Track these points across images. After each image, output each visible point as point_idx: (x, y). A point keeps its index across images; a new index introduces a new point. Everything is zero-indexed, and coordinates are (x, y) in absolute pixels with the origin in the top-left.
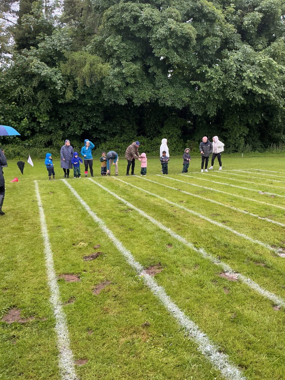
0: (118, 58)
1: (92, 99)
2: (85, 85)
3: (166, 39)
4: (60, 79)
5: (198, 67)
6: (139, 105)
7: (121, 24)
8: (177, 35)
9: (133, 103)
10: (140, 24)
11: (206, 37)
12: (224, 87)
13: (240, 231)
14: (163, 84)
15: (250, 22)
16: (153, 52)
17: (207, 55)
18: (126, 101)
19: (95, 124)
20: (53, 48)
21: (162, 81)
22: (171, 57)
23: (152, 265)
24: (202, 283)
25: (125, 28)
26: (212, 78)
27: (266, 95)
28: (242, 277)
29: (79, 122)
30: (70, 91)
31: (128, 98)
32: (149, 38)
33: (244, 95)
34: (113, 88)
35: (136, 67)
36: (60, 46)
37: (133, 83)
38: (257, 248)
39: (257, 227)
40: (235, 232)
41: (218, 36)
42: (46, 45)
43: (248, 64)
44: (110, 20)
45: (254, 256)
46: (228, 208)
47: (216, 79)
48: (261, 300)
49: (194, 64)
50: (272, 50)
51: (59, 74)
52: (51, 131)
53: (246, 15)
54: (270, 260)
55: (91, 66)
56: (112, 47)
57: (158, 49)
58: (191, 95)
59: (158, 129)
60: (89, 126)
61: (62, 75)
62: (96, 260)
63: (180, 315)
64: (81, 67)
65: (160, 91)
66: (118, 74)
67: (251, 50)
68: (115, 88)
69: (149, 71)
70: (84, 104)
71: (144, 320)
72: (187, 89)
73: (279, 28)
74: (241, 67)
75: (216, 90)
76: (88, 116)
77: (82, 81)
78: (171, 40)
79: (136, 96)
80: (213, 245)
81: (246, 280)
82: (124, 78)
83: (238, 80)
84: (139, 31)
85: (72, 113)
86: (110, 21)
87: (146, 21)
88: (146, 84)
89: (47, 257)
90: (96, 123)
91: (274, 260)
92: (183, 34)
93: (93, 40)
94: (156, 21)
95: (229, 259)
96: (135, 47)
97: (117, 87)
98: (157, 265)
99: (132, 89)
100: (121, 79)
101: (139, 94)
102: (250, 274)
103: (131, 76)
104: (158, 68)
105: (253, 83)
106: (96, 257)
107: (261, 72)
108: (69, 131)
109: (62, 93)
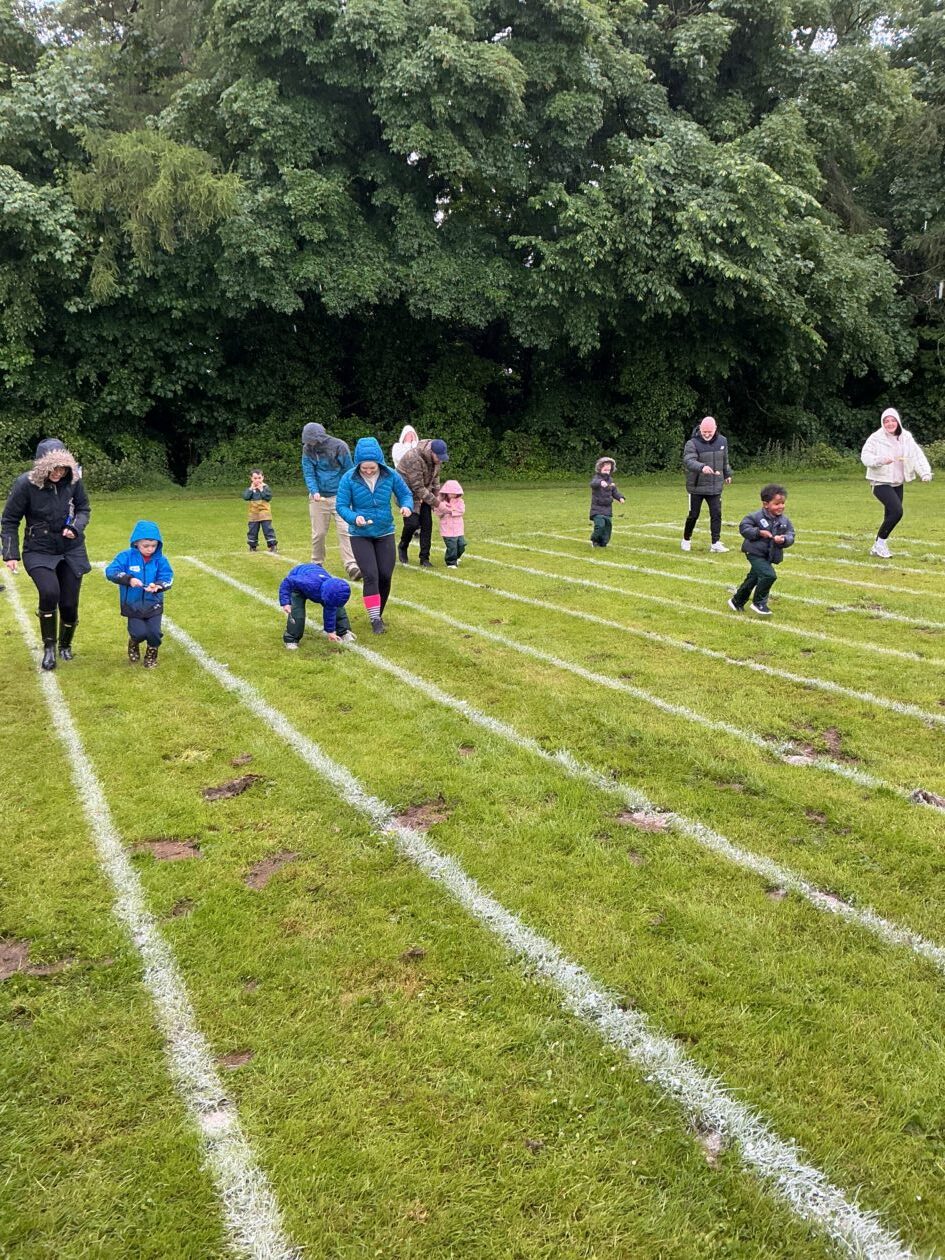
0: (267, 155)
1: (182, 291)
2: (157, 247)
3: (425, 94)
4: (69, 226)
5: (534, 190)
6: (342, 313)
7: (274, 39)
8: (460, 82)
9: (323, 308)
10: (337, 40)
11: (554, 91)
12: (619, 256)
13: (673, 701)
14: (420, 245)
15: (696, 46)
16: (385, 137)
17: (561, 153)
18: (300, 301)
19: (194, 378)
20: (42, 119)
21: (416, 236)
22: (445, 156)
23: (418, 802)
24: (566, 841)
25: (289, 52)
26: (580, 227)
27: (747, 285)
28: (680, 821)
29: (137, 370)
30: (108, 266)
31: (305, 288)
32: (371, 90)
33: (683, 283)
34: (253, 258)
35: (328, 186)
36: (65, 111)
37: (320, 241)
38: (720, 743)
39: (721, 686)
40: (659, 702)
41: (595, 91)
42: (16, 107)
43: (691, 183)
44: (235, 26)
45: (713, 764)
46: (637, 636)
47: (593, 228)
48: (733, 876)
49: (521, 183)
50: (766, 140)
51: (64, 207)
52: (42, 402)
53: (684, 22)
54: (760, 773)
55: (176, 183)
56: (246, 118)
57: (401, 126)
58: (512, 280)
59: (410, 395)
60: (174, 383)
61: (75, 211)
62: (244, 798)
63: (510, 926)
64: (141, 187)
65: (411, 267)
66: (269, 209)
67: (699, 136)
68: (262, 255)
69: (373, 201)
70: (154, 311)
71: (405, 943)
72: (498, 262)
73: (785, 70)
74: (670, 191)
75: (592, 266)
76: (169, 350)
77: (146, 235)
78: (441, 99)
79: (332, 285)
80: (594, 741)
81: (693, 829)
82: (292, 224)
83: (661, 234)
84: (336, 64)
85: (115, 341)
86: (235, 31)
87: (357, 34)
88: (362, 244)
89: (84, 797)
90: (198, 374)
91: (772, 773)
92: (479, 77)
93: (180, 93)
94: (392, 34)
95: (643, 775)
96: (322, 120)
97: (267, 253)
98: (433, 803)
99: (318, 261)
100: (281, 228)
101: (342, 276)
102: (703, 812)
103: (313, 218)
104: (402, 193)
105: (709, 246)
106: (244, 789)
107: (733, 207)
108: (104, 400)
109: (77, 276)
